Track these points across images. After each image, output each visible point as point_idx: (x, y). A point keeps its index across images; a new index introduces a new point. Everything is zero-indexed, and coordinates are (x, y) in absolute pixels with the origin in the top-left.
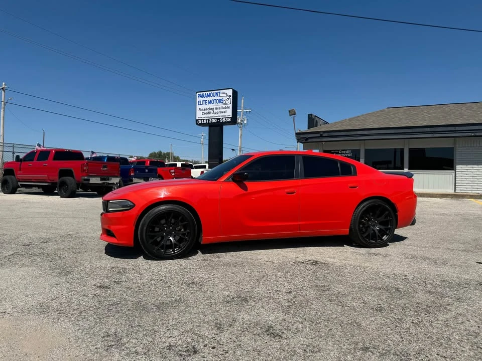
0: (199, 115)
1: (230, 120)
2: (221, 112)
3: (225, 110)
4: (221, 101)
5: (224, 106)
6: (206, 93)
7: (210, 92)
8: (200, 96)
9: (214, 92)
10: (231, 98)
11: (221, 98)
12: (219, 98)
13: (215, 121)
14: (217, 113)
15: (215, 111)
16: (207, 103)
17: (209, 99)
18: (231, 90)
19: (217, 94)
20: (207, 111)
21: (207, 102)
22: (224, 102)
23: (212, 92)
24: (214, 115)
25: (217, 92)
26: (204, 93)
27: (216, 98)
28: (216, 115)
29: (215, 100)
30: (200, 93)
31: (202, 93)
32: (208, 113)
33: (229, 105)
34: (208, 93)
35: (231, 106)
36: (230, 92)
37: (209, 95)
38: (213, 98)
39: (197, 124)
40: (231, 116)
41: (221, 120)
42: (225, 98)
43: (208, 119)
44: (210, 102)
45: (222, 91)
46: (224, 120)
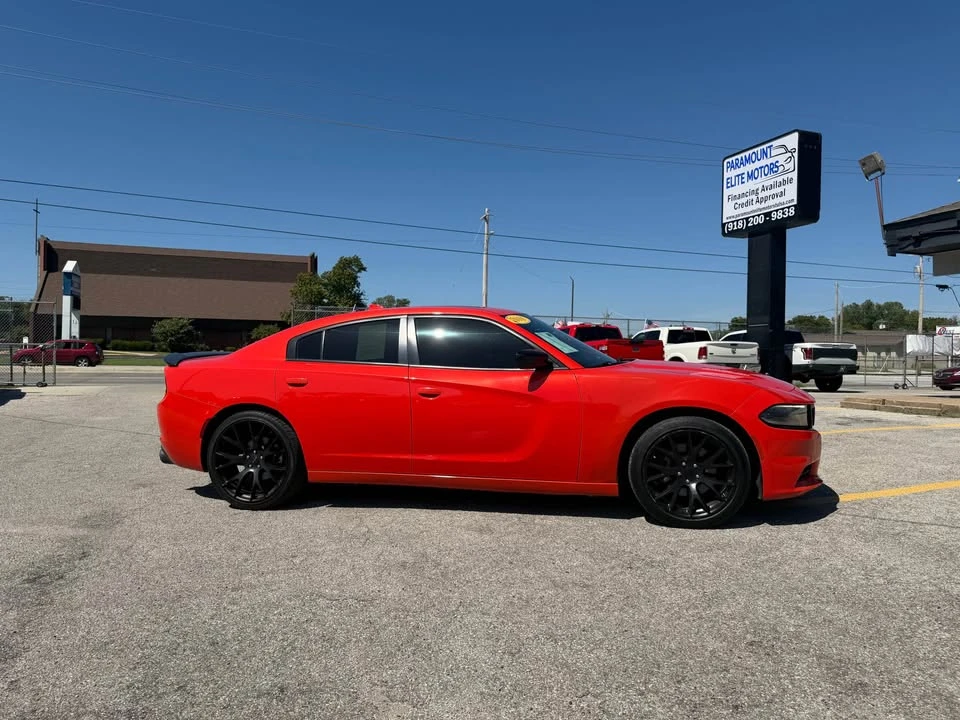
0: (730, 211)
1: (792, 212)
2: (774, 196)
3: (781, 189)
4: (773, 168)
5: (780, 179)
6: (743, 155)
7: (751, 152)
8: (732, 166)
9: (759, 149)
10: (796, 155)
11: (773, 160)
12: (768, 161)
13: (761, 220)
14: (765, 199)
15: (762, 195)
16: (745, 180)
17: (750, 167)
18: (796, 135)
19: (764, 153)
20: (744, 200)
21: (745, 176)
22: (781, 168)
23: (755, 150)
24: (758, 206)
25: (764, 147)
26: (739, 157)
27: (764, 162)
28: (763, 205)
29: (761, 168)
30: (730, 160)
31: (734, 158)
32: (747, 204)
33: (790, 175)
34: (747, 154)
35: (795, 175)
36: (792, 141)
37: (748, 160)
38: (758, 164)
39: (724, 234)
40: (795, 203)
41: (774, 216)
42: (781, 159)
43: (747, 219)
44: (751, 176)
45: (775, 143)
46: (780, 215)
